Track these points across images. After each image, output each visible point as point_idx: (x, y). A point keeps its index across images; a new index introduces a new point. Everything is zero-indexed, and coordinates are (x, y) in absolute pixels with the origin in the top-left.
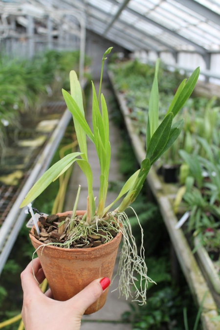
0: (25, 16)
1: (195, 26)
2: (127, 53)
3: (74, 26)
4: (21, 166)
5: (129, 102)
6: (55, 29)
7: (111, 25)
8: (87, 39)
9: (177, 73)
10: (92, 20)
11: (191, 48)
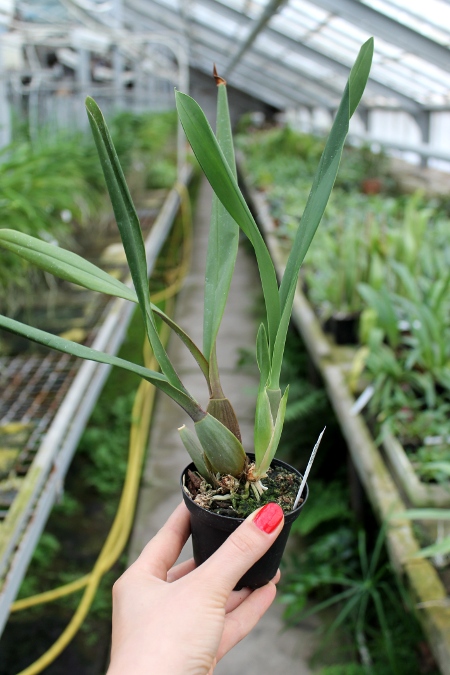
0: (73, 50)
1: (395, 60)
2: (271, 112)
3: (165, 62)
4: (80, 322)
5: (273, 207)
6: (127, 69)
7: (237, 60)
8: (191, 86)
9: (366, 150)
10: (200, 49)
11: (393, 102)
